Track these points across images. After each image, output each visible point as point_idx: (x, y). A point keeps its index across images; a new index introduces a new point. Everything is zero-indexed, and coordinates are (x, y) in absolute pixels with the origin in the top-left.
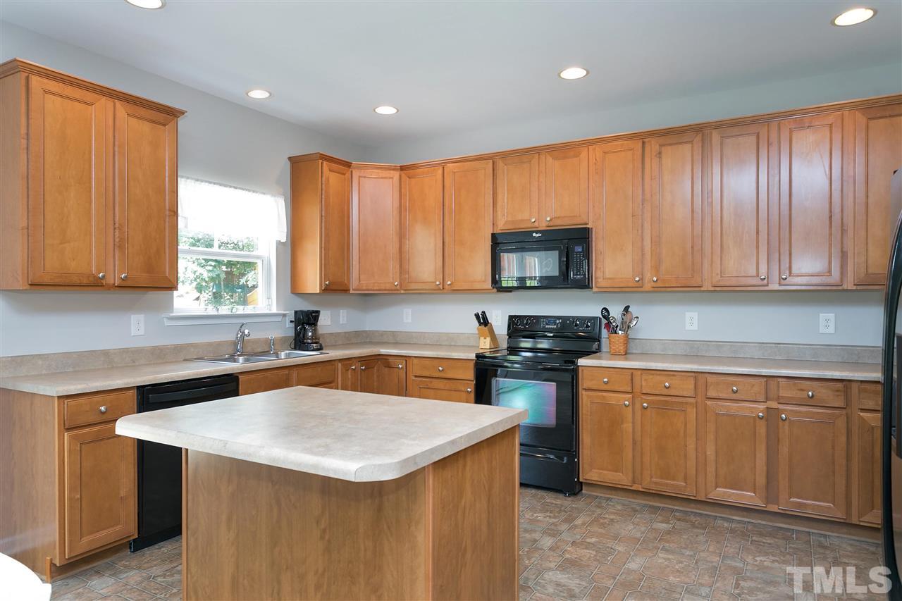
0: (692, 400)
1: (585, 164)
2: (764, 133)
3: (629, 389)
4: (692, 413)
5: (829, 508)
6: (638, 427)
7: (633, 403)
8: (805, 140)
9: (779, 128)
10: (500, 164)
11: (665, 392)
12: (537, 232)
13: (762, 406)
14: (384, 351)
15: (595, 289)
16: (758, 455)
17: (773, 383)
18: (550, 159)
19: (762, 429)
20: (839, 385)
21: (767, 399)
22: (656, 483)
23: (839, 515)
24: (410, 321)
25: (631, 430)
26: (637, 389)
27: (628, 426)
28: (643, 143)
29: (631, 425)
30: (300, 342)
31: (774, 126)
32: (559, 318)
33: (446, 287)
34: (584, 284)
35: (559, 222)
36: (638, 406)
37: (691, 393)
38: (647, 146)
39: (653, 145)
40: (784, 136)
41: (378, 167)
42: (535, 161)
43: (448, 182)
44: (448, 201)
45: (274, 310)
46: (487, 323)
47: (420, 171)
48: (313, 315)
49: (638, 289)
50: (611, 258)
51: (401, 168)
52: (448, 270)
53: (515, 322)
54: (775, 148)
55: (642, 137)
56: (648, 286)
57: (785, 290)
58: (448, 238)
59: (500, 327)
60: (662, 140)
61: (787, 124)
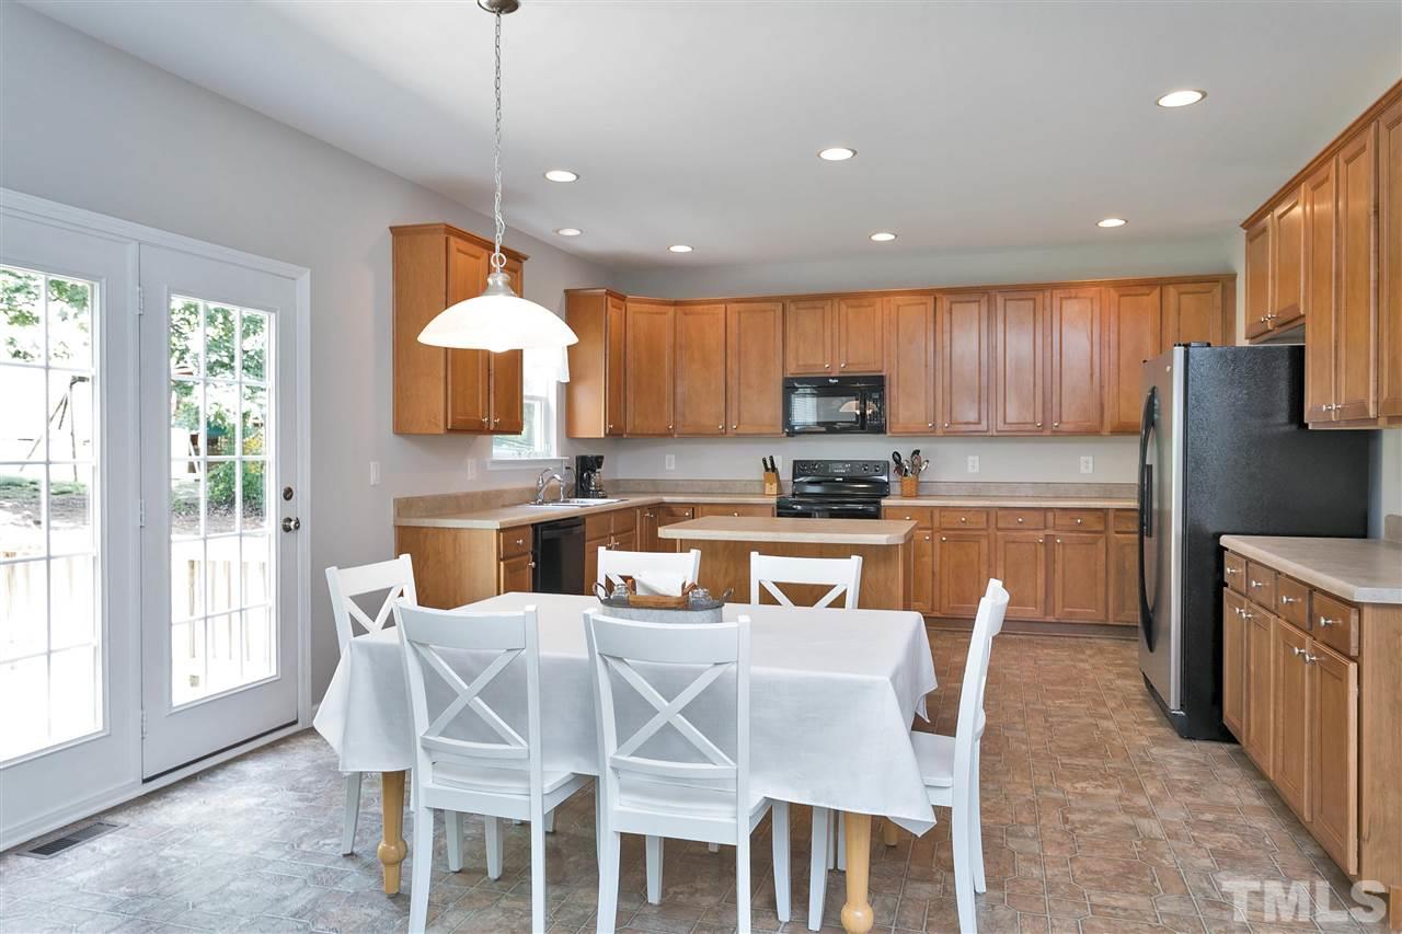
0: (985, 533)
1: (879, 314)
2: (1039, 298)
3: (929, 525)
4: (984, 543)
5: (1093, 613)
6: (937, 559)
7: (932, 539)
8: (1072, 308)
9: (1052, 297)
10: (792, 307)
11: (963, 526)
12: (833, 378)
13: (1041, 534)
14: (667, 499)
15: (889, 434)
16: (1039, 575)
17: (1050, 515)
18: (843, 307)
19: (1042, 552)
20: (1100, 513)
21: (1046, 528)
22: (953, 608)
23: (1100, 618)
24: (673, 467)
25: (930, 563)
26: (936, 524)
27: (927, 560)
28: (935, 298)
29: (930, 559)
30: (582, 489)
31: (1048, 294)
32: (847, 462)
33: (729, 430)
34: (880, 429)
35: (852, 369)
36: (937, 541)
37: (985, 526)
38: (939, 304)
39: (945, 302)
40: (1056, 303)
41: (652, 302)
42: (828, 307)
43: (733, 322)
44: (732, 341)
45: (554, 455)
46: (774, 469)
47: (699, 308)
48: (598, 461)
49: (930, 433)
50: (905, 407)
51: (676, 304)
52: (733, 413)
53: (800, 467)
54: (1048, 313)
55: (935, 293)
56: (939, 432)
57: (1057, 434)
58: (733, 382)
59: (786, 473)
60: (953, 298)
61: (1058, 294)
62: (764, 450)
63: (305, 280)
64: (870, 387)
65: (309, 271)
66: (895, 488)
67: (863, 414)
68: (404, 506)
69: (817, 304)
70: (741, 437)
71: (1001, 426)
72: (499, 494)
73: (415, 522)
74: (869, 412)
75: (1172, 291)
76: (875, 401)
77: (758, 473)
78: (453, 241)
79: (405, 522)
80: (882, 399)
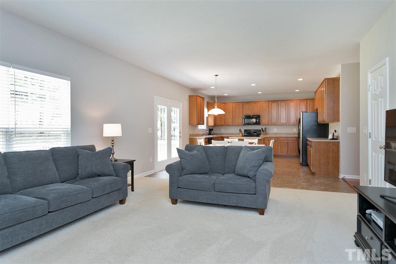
1: (259, 105)
2: (286, 102)
4: (277, 143)
5: (295, 154)
8: (292, 104)
10: (244, 104)
12: (251, 116)
14: (223, 136)
15: (261, 125)
16: (286, 148)
17: (288, 138)
18: (253, 104)
19: (286, 144)
20: (296, 138)
21: (287, 140)
24: (223, 131)
26: (269, 140)
30: (210, 134)
32: (254, 130)
33: (233, 124)
34: (259, 124)
35: (254, 114)
37: (277, 140)
39: (270, 103)
40: (289, 103)
41: (221, 103)
42: (250, 104)
43: (234, 106)
44: (234, 110)
45: (205, 128)
46: (241, 131)
47: (228, 104)
48: (212, 130)
49: (268, 125)
50: (264, 120)
51: (224, 103)
52: (234, 122)
53: (245, 131)
54: (288, 105)
55: (268, 101)
56: (269, 124)
57: (289, 125)
58: (234, 116)
59: (243, 132)
60: (272, 102)
61: (289, 101)
62: (240, 128)
63: (181, 104)
64: (258, 117)
65: (182, 103)
66: (262, 134)
67: (256, 121)
68: (190, 135)
69: (249, 103)
70: (235, 125)
71: (280, 123)
72: (199, 134)
73: (192, 137)
74: (257, 121)
75: (308, 101)
76: (258, 119)
77: (238, 132)
78: (198, 97)
79: (190, 137)
80: (260, 119)
